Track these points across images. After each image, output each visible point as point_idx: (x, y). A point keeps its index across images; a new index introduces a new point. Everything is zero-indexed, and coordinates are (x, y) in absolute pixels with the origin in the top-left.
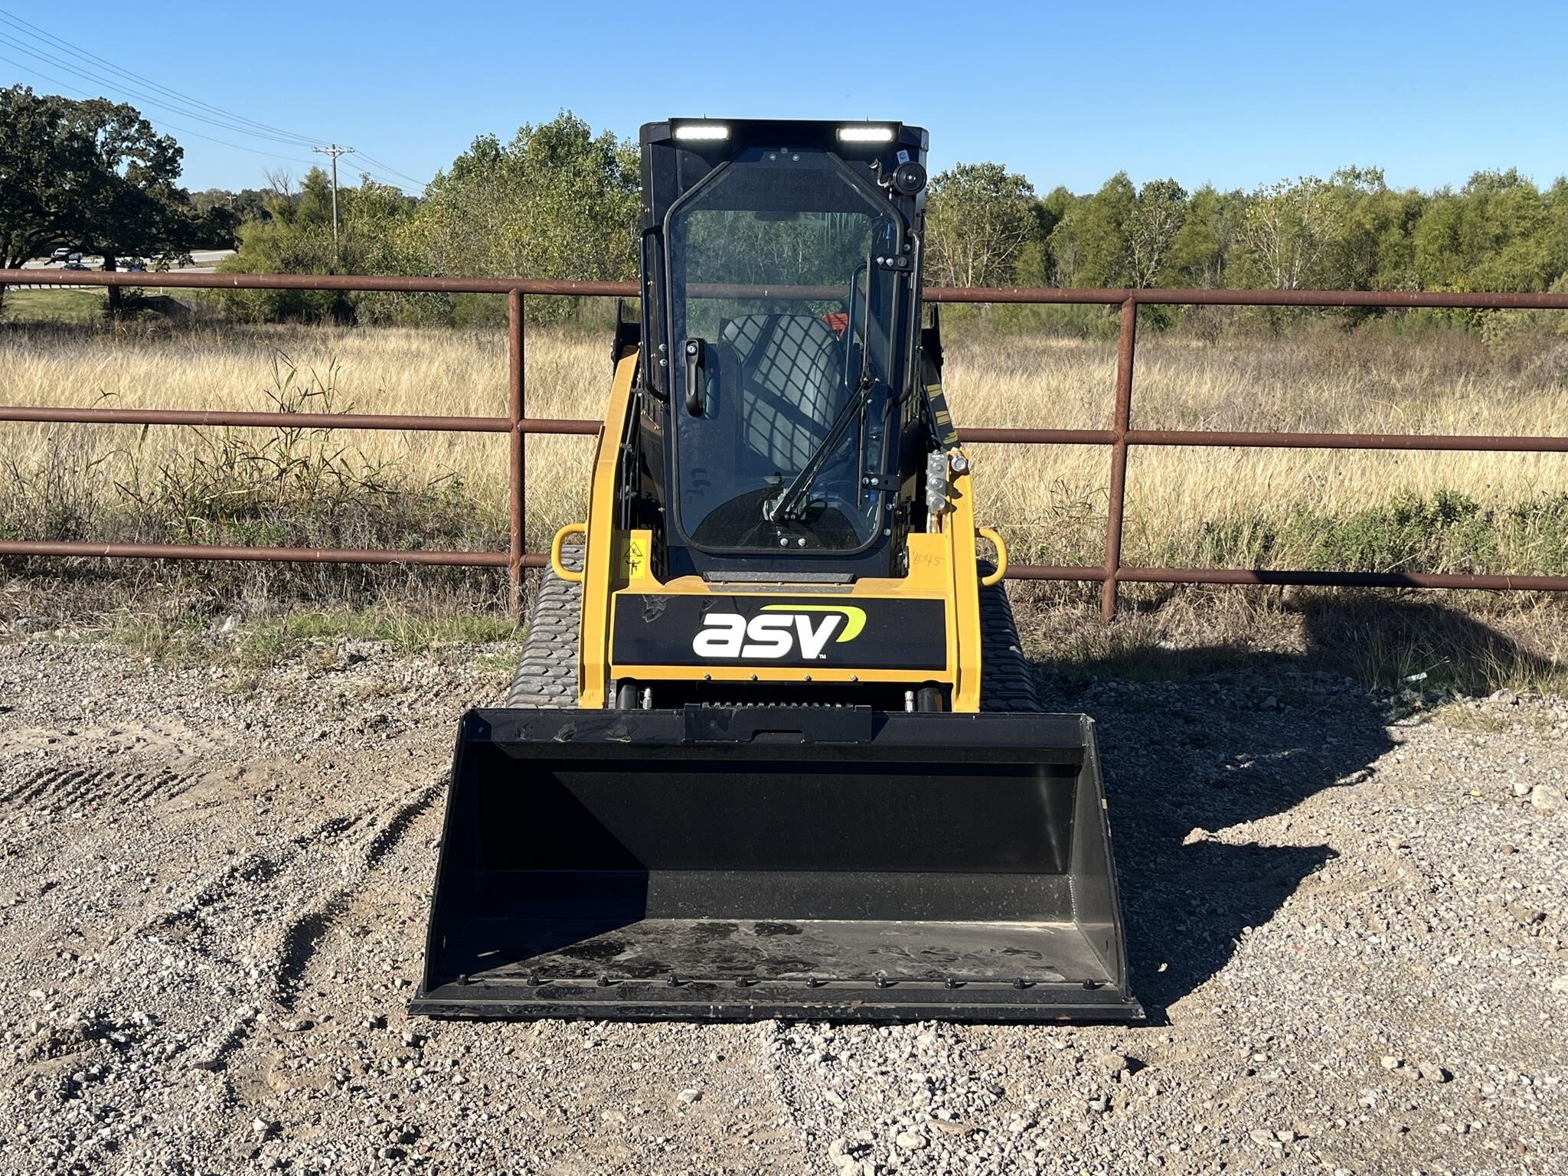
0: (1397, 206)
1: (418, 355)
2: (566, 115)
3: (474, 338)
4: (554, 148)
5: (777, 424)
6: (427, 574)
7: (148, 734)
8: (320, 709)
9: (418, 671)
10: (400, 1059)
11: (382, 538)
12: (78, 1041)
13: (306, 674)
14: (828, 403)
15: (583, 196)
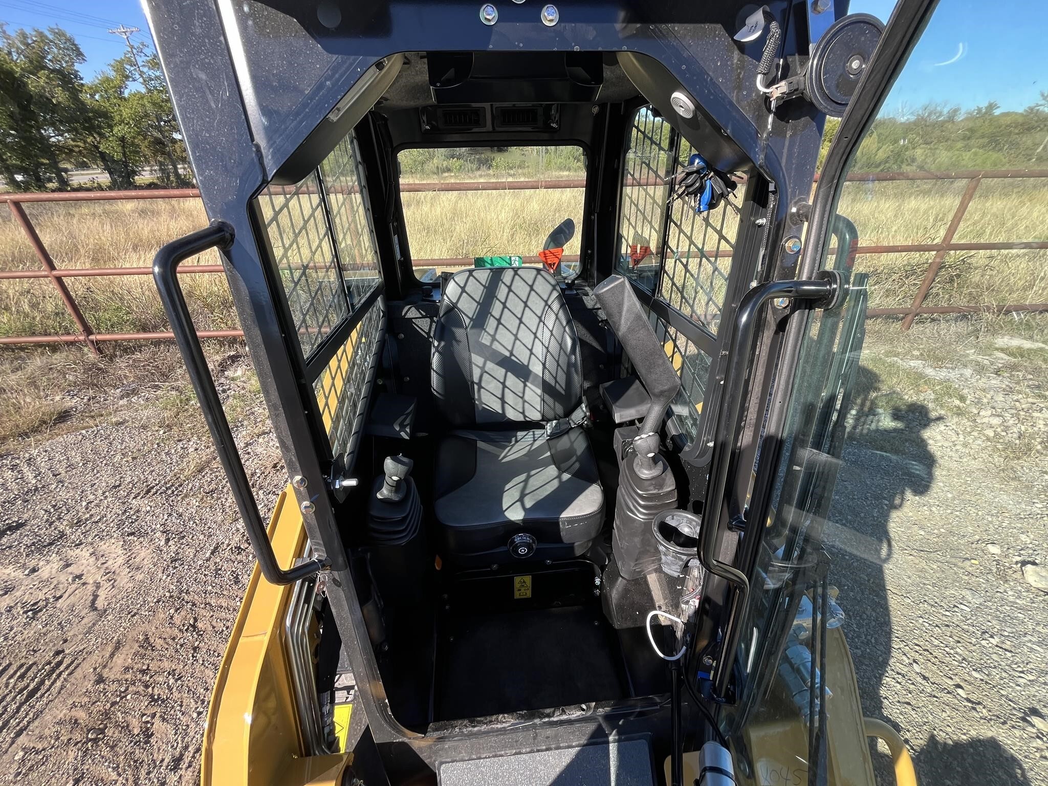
5: (507, 384)
14: (558, 365)
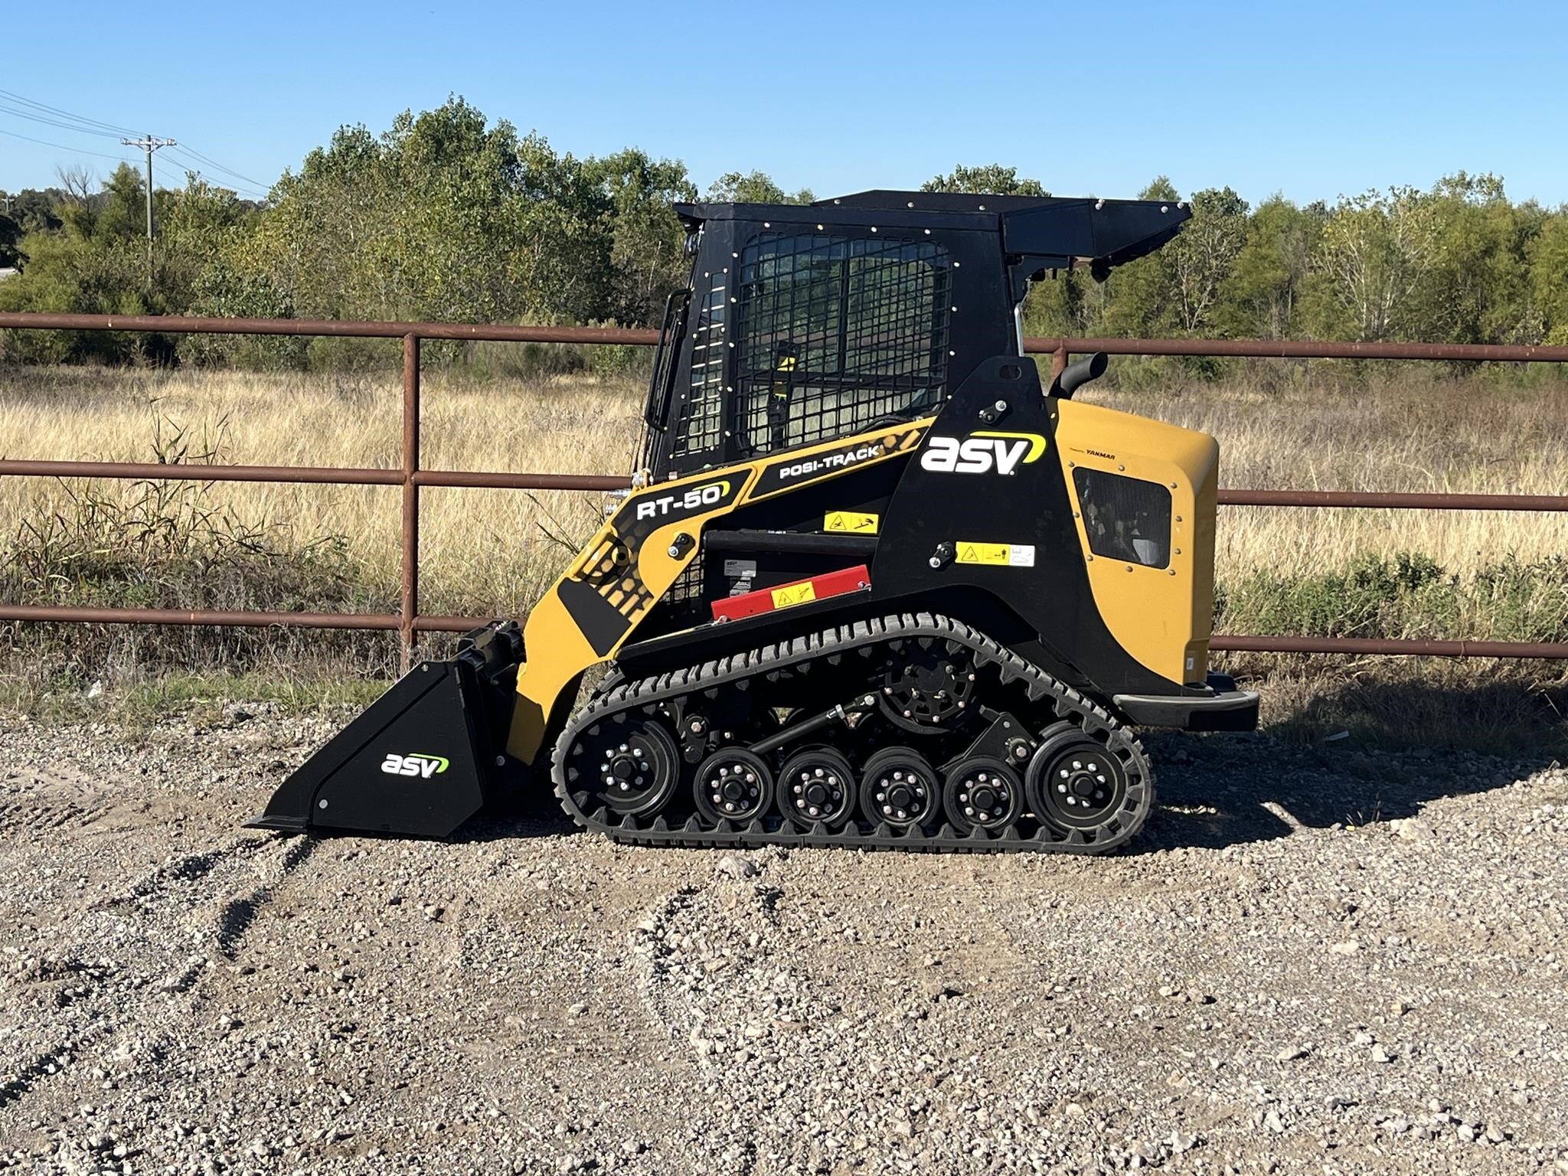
0: (1505, 224)
1: (268, 406)
2: (456, 101)
3: (334, 385)
4: (439, 143)
6: (310, 636)
7: (44, 777)
8: (215, 757)
9: (309, 728)
10: (334, 989)
11: (260, 602)
12: (62, 971)
13: (192, 731)
15: (473, 205)
